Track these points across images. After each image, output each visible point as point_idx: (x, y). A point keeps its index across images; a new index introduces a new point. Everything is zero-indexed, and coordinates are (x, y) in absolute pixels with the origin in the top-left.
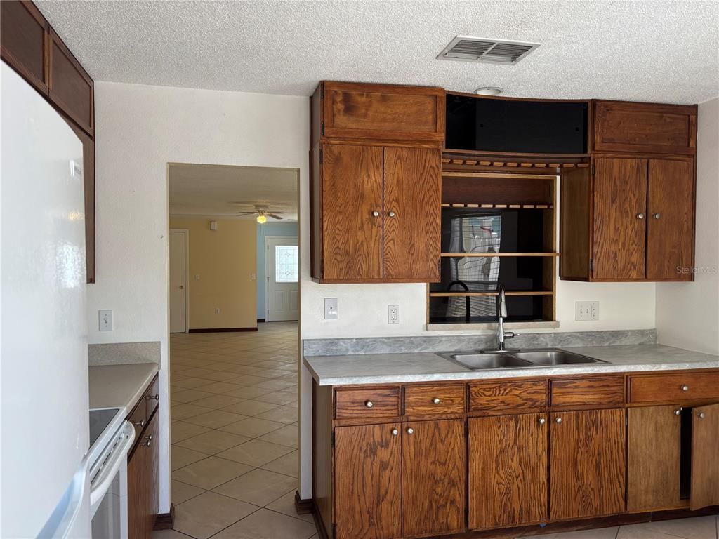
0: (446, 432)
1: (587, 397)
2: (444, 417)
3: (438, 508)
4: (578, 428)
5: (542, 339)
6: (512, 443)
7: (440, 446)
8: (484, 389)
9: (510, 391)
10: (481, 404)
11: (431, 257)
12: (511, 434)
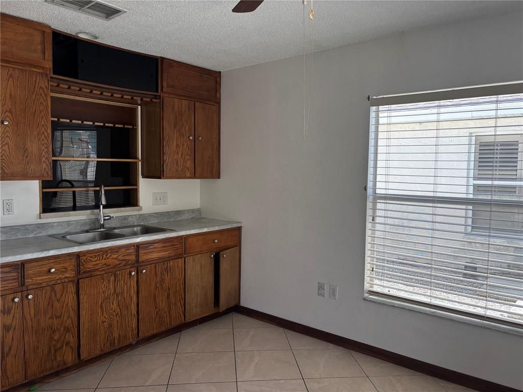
0: (61, 293)
1: (161, 253)
2: (59, 282)
3: (56, 351)
4: (156, 274)
5: (131, 219)
6: (113, 291)
7: (56, 304)
8: (91, 257)
9: (111, 256)
10: (89, 268)
11: (44, 159)
12: (111, 286)
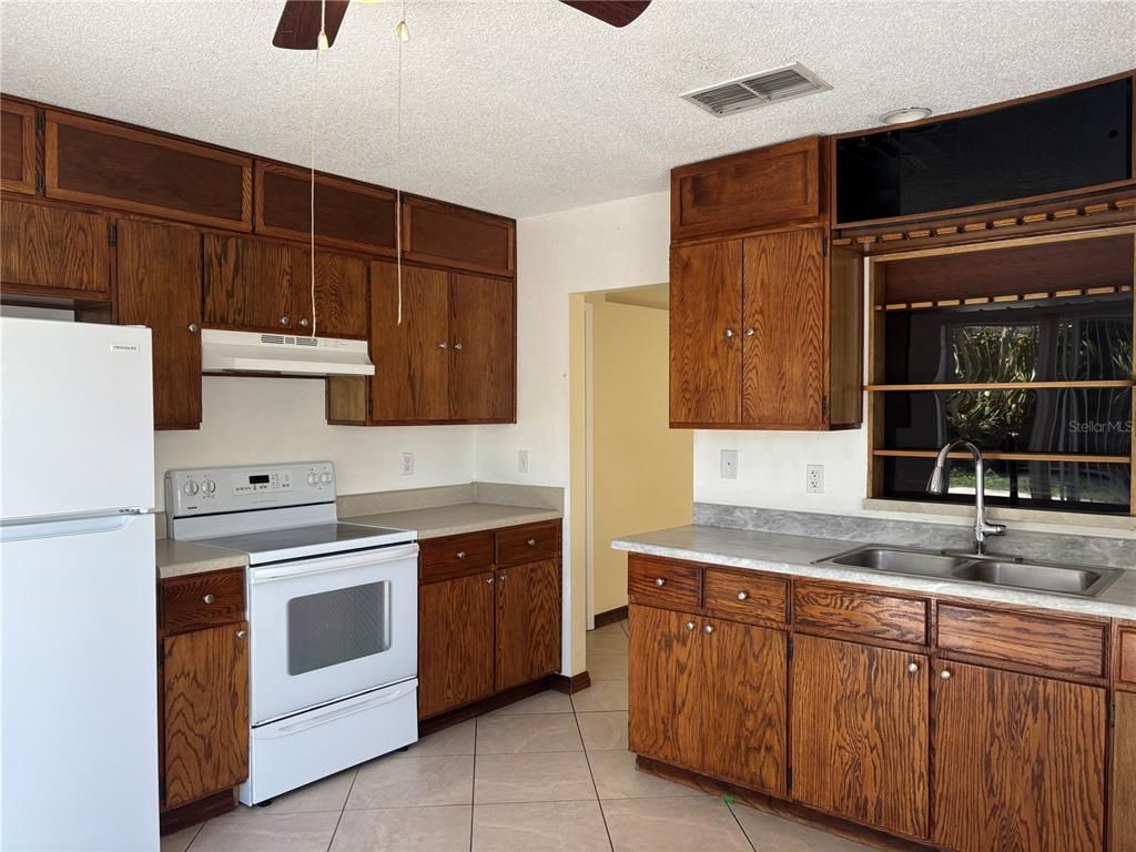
0: (761, 644)
1: (1012, 646)
3: (748, 749)
4: (992, 699)
6: (863, 690)
7: (751, 660)
8: (817, 594)
9: (860, 605)
10: (812, 616)
12: (861, 676)
